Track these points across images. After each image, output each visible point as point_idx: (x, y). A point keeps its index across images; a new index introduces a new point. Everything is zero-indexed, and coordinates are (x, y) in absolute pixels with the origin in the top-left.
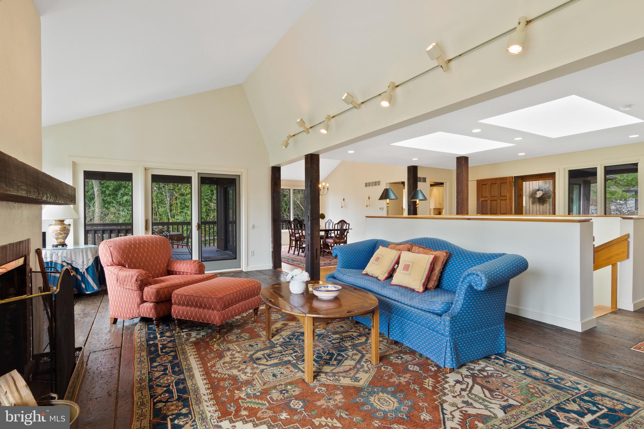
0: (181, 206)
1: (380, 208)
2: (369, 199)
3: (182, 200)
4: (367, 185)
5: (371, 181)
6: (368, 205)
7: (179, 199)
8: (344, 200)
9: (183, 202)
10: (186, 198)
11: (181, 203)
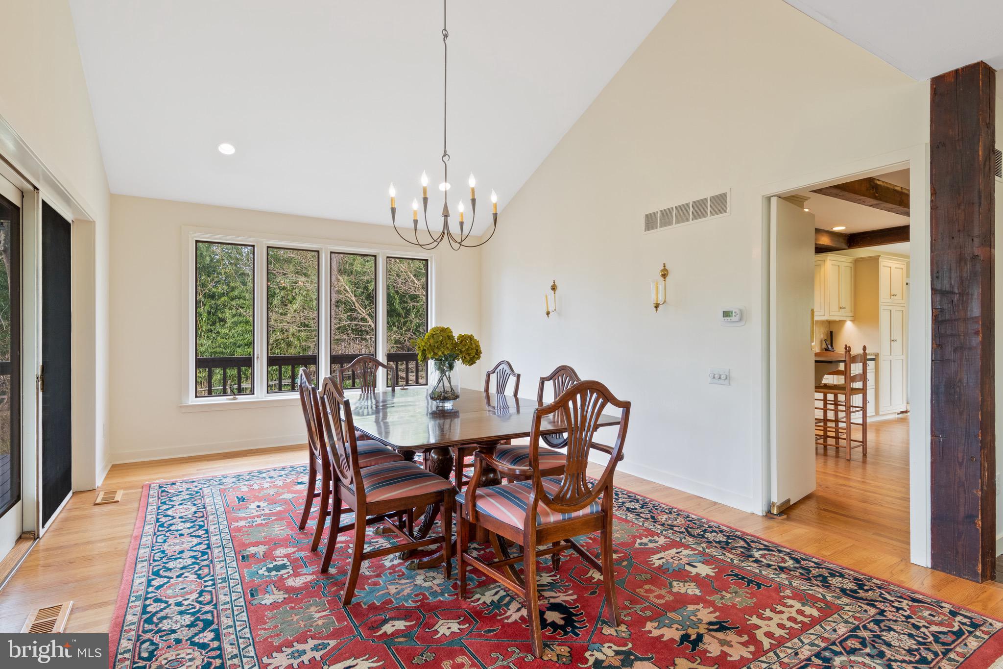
0: (209, 319)
1: (726, 314)
2: (664, 276)
3: (211, 308)
4: (650, 222)
5: (673, 204)
6: (661, 300)
7: (204, 305)
8: (554, 288)
9: (213, 311)
10: (219, 302)
11: (209, 313)
